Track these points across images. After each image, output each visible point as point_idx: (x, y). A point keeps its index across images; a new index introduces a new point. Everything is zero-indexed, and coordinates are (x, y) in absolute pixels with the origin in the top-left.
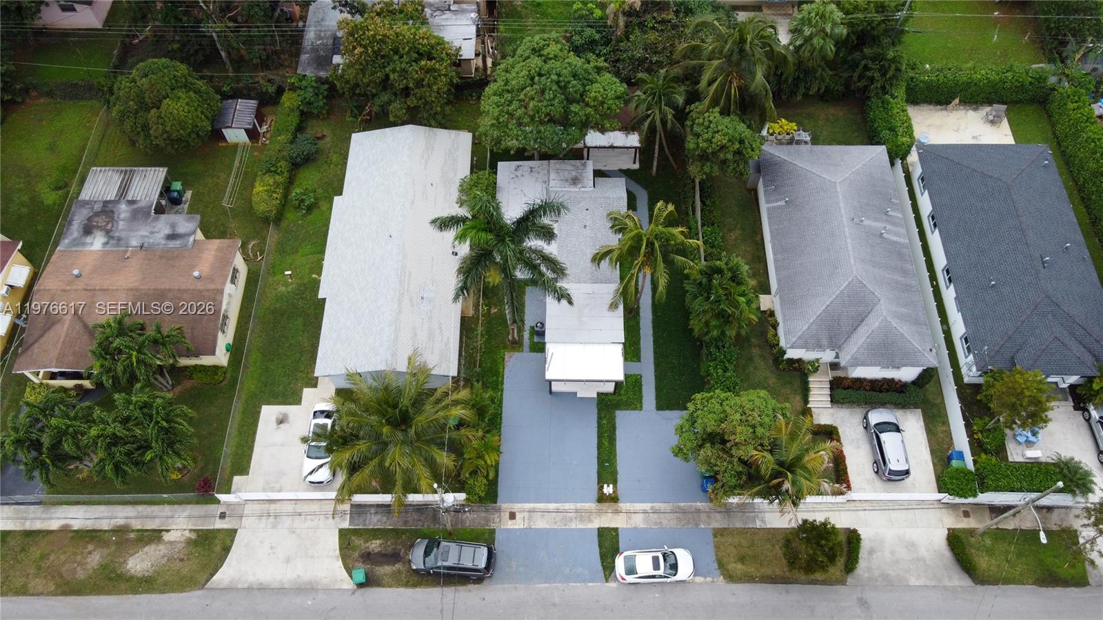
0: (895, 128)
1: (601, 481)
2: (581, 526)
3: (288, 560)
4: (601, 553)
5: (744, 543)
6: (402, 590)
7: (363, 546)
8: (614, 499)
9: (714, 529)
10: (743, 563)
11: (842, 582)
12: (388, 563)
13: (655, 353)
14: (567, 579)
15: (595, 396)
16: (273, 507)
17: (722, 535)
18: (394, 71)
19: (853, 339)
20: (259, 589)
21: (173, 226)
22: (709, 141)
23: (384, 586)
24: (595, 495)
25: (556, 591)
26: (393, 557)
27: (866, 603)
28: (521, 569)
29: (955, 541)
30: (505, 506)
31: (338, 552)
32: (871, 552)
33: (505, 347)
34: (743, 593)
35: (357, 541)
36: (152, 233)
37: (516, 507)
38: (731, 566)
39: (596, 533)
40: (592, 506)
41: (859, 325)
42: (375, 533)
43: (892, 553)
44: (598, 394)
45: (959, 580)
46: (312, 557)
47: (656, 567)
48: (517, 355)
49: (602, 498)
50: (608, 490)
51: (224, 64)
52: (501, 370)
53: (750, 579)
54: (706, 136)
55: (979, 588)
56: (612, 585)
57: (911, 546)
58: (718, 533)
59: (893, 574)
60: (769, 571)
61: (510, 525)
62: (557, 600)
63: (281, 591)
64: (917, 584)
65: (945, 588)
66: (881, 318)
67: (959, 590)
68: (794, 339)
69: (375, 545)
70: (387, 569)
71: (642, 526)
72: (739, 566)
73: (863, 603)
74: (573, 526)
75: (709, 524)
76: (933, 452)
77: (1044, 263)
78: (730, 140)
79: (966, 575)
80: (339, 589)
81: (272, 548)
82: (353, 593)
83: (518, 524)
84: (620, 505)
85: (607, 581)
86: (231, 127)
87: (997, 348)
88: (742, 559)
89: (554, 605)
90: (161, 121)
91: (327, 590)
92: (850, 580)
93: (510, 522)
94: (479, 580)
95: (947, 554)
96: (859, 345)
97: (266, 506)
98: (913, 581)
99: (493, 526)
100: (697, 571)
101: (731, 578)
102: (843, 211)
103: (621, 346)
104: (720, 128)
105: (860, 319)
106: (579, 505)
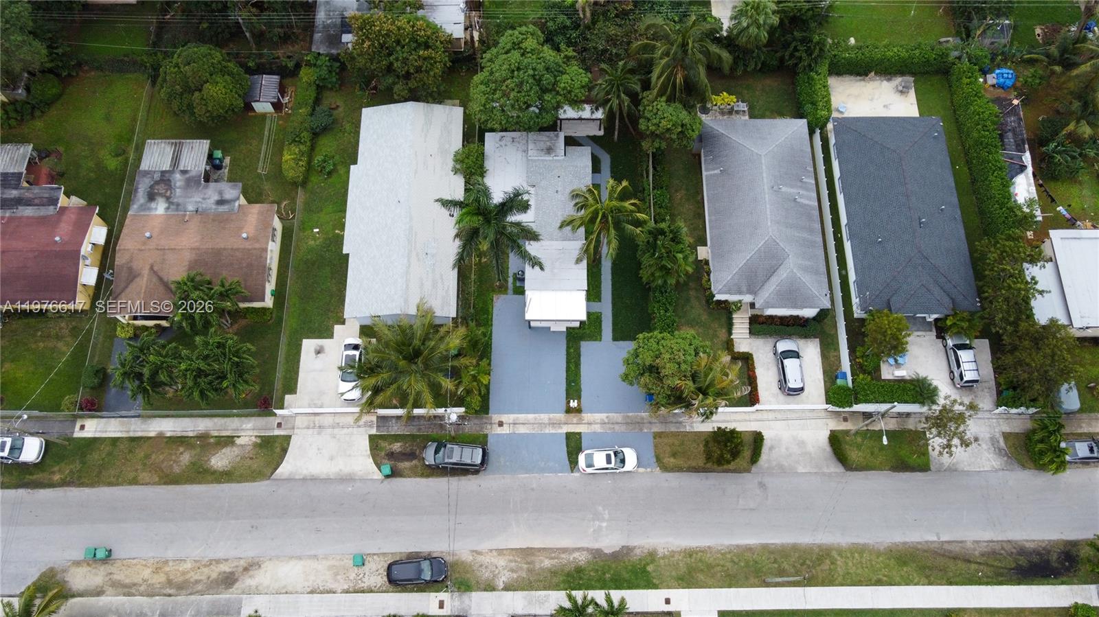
0: (817, 102)
1: (569, 396)
2: (554, 432)
3: (332, 458)
4: (568, 452)
5: (677, 442)
6: (418, 479)
7: (388, 447)
8: (578, 410)
9: (654, 433)
10: (675, 458)
11: (748, 471)
12: (407, 460)
13: (613, 294)
14: (542, 470)
15: (565, 330)
16: (317, 418)
17: (660, 437)
18: (397, 59)
19: (766, 287)
20: (311, 479)
21: (221, 193)
22: (658, 125)
23: (404, 477)
24: (564, 408)
25: (533, 479)
26: (411, 456)
27: (764, 485)
28: (508, 464)
29: (835, 440)
30: (496, 418)
31: (369, 452)
32: (771, 448)
33: (493, 291)
34: (674, 479)
35: (384, 444)
36: (204, 199)
37: (505, 418)
38: (666, 460)
39: (565, 436)
40: (561, 416)
41: (771, 275)
42: (396, 438)
43: (787, 449)
44: (567, 328)
45: (836, 468)
46: (350, 456)
47: (609, 461)
48: (503, 297)
49: (569, 410)
50: (574, 404)
51: (249, 42)
52: (490, 310)
53: (679, 469)
54: (655, 121)
55: (849, 473)
56: (576, 474)
57: (802, 444)
58: (657, 435)
59: (786, 464)
60: (694, 464)
61: (499, 430)
62: (534, 486)
63: (327, 481)
64: (804, 471)
65: (824, 474)
66: (788, 271)
67: (833, 475)
68: (720, 287)
69: (397, 447)
70: (407, 464)
71: (599, 431)
72: (672, 460)
73: (762, 485)
74: (547, 431)
75: (651, 429)
76: (825, 372)
77: (920, 224)
78: (673, 125)
79: (840, 465)
80: (371, 479)
81: (319, 449)
82: (382, 482)
83: (505, 430)
84: (583, 415)
85: (572, 472)
86: (259, 101)
87: (877, 293)
88: (674, 455)
89: (533, 489)
90: (204, 102)
91: (362, 480)
92: (754, 469)
93: (499, 429)
94: (476, 472)
95: (828, 449)
96: (770, 292)
97: (312, 418)
98: (801, 469)
99: (486, 432)
100: (639, 465)
101: (665, 468)
102: (765, 180)
103: (585, 293)
104: (665, 115)
105: (772, 271)
106: (551, 415)
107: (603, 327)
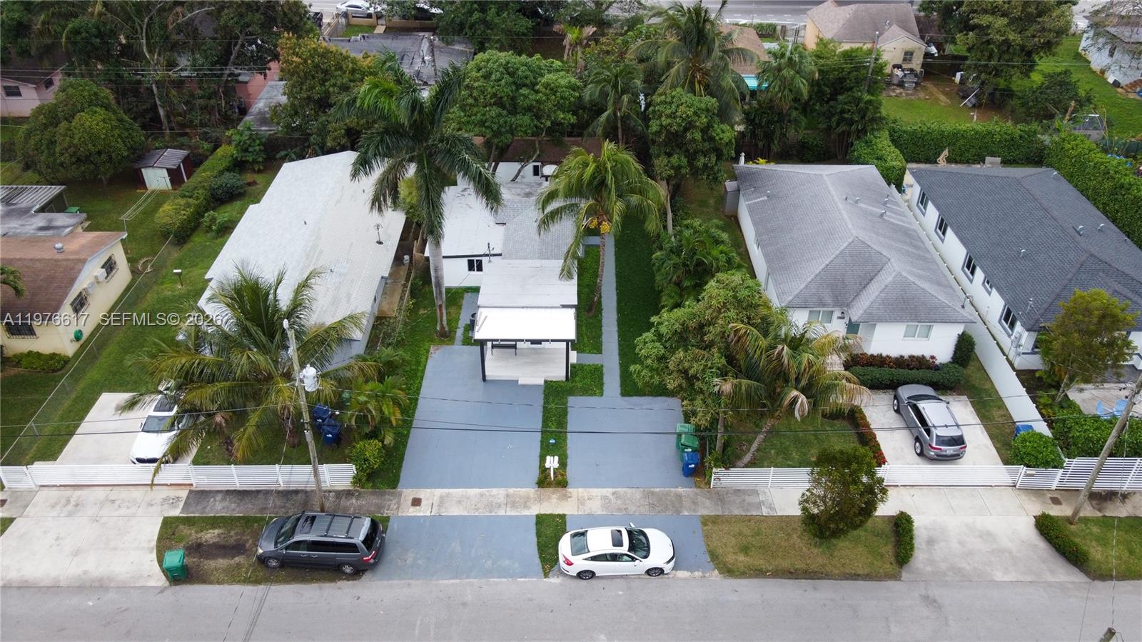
1: (546, 450)
2: (513, 513)
3: (76, 553)
4: (539, 543)
5: (746, 531)
6: (237, 588)
7: (194, 536)
8: (562, 483)
9: (703, 516)
10: (747, 554)
11: (896, 577)
12: (224, 557)
13: (620, 345)
14: (488, 573)
15: (542, 382)
16: (78, 493)
17: (714, 523)
19: (864, 295)
20: (19, 588)
21: (51, 221)
23: (211, 583)
24: (535, 474)
25: (469, 588)
26: (237, 549)
27: (935, 601)
28: (420, 562)
29: (1045, 526)
30: (408, 494)
31: (154, 543)
32: (931, 542)
33: (432, 341)
34: (749, 591)
35: (184, 530)
36: (23, 225)
37: (423, 494)
38: (730, 558)
39: (534, 520)
40: (532, 491)
41: (868, 284)
42: (214, 522)
43: (961, 543)
44: (546, 382)
45: (1065, 575)
46: (115, 549)
47: (617, 543)
48: (445, 349)
49: (544, 481)
50: (552, 462)
52: (423, 360)
53: (759, 573)
55: (1098, 584)
56: (554, 580)
57: (987, 536)
58: (706, 521)
59: (968, 567)
60: (785, 564)
61: (413, 512)
62: (469, 598)
63: (54, 589)
64: (1006, 579)
65: (1049, 584)
66: (894, 273)
67: (1070, 586)
68: (790, 298)
69: (211, 535)
70: (222, 562)
71: (600, 512)
72: (741, 558)
73: (929, 601)
74: (502, 512)
75: (695, 511)
76: (992, 437)
77: (1078, 232)
79: (1076, 570)
80: (141, 587)
81: (57, 539)
82: (162, 592)
83: (423, 511)
84: (570, 490)
85: (546, 575)
86: (152, 167)
87: (1045, 306)
88: (745, 549)
89: (464, 604)
91: (123, 588)
92: (905, 575)
93: (412, 509)
94: (359, 571)
95: (1041, 544)
96: (871, 299)
97: (69, 492)
98: (999, 576)
99: (386, 513)
100: (677, 558)
101: (729, 571)
102: (833, 193)
105: (866, 281)
106: (511, 491)
107: (606, 379)
